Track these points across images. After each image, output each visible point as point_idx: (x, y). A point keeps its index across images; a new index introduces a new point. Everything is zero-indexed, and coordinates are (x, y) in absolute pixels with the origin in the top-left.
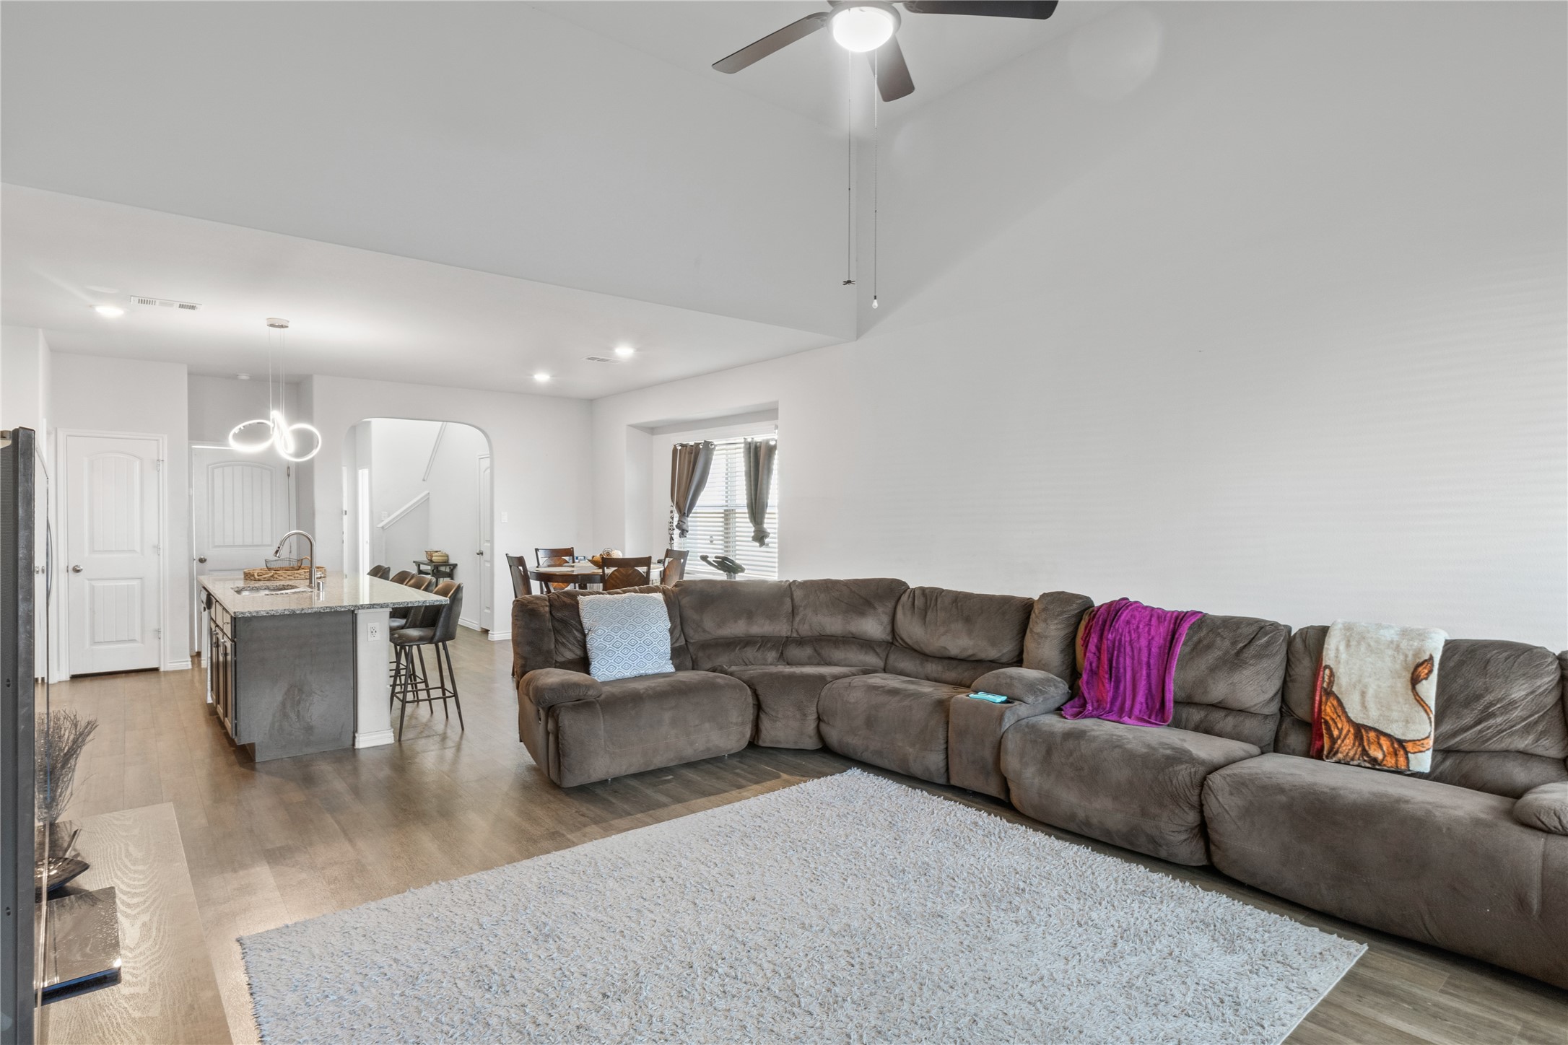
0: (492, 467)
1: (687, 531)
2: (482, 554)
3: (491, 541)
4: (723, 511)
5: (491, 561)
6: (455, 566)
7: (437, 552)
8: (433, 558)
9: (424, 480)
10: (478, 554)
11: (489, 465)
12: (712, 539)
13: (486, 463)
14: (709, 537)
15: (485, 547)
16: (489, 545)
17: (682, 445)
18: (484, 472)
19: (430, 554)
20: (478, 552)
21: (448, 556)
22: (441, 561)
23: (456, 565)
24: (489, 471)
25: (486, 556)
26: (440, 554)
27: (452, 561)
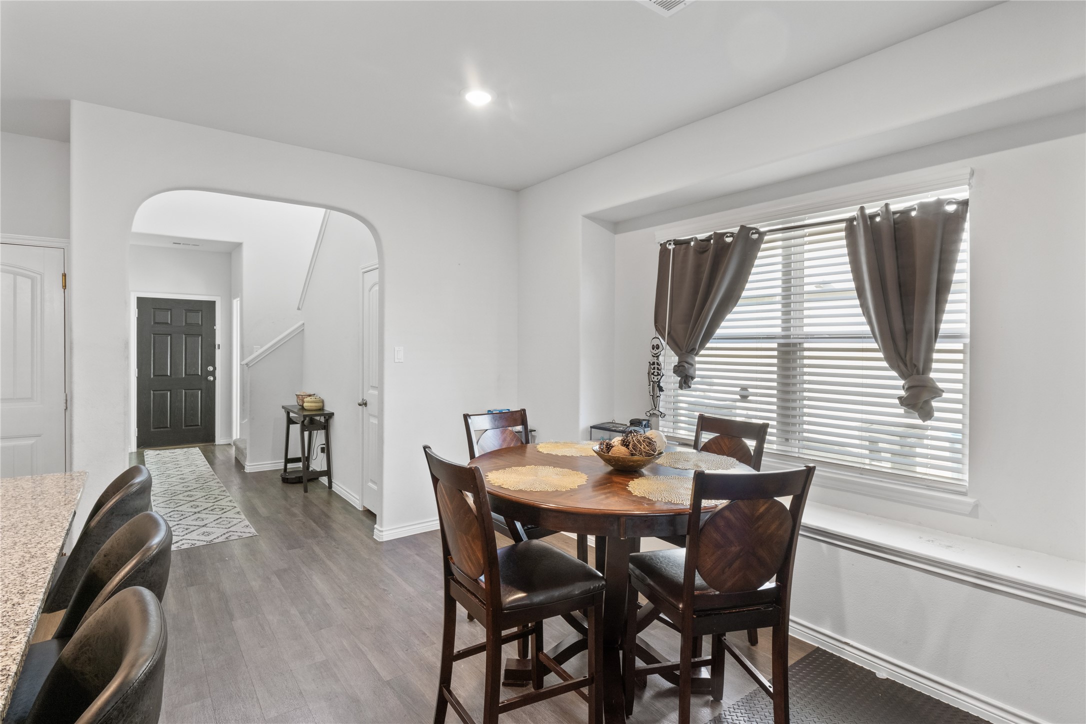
0: (381, 283)
1: (693, 378)
2: (366, 404)
3: (380, 387)
4: (775, 345)
5: (380, 416)
6: (331, 415)
7: (310, 396)
8: (305, 405)
9: (299, 309)
10: (360, 405)
11: (377, 280)
12: (744, 393)
13: (374, 276)
14: (738, 389)
15: (371, 395)
16: (376, 392)
17: (677, 243)
18: (370, 291)
19: (301, 398)
20: (360, 401)
21: (323, 402)
22: (314, 408)
23: (333, 414)
24: (377, 288)
25: (372, 407)
26: (313, 399)
27: (328, 409)
